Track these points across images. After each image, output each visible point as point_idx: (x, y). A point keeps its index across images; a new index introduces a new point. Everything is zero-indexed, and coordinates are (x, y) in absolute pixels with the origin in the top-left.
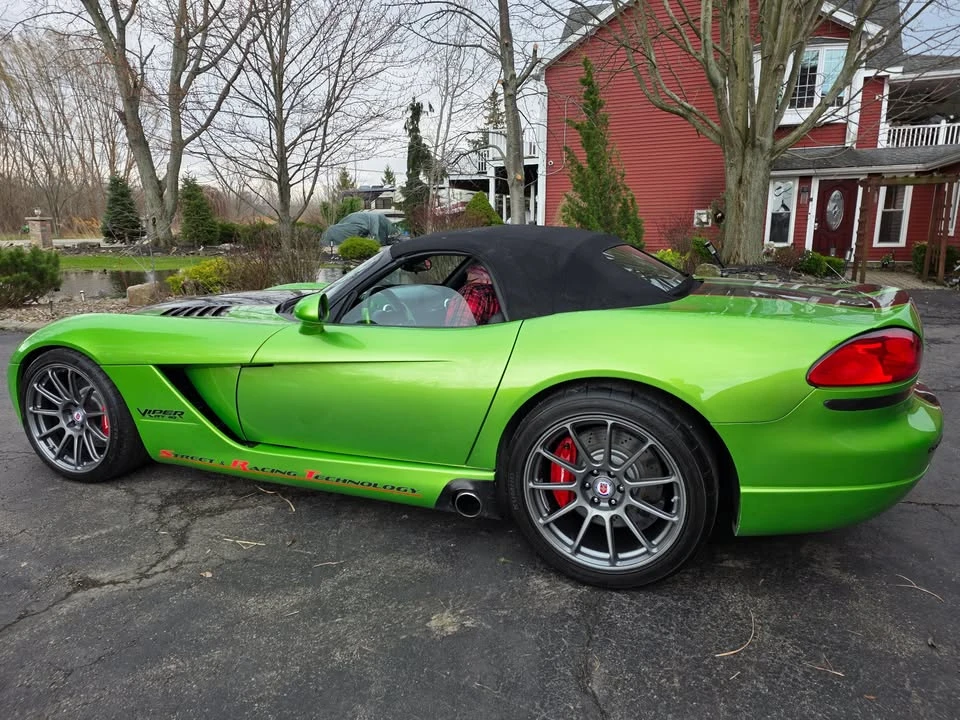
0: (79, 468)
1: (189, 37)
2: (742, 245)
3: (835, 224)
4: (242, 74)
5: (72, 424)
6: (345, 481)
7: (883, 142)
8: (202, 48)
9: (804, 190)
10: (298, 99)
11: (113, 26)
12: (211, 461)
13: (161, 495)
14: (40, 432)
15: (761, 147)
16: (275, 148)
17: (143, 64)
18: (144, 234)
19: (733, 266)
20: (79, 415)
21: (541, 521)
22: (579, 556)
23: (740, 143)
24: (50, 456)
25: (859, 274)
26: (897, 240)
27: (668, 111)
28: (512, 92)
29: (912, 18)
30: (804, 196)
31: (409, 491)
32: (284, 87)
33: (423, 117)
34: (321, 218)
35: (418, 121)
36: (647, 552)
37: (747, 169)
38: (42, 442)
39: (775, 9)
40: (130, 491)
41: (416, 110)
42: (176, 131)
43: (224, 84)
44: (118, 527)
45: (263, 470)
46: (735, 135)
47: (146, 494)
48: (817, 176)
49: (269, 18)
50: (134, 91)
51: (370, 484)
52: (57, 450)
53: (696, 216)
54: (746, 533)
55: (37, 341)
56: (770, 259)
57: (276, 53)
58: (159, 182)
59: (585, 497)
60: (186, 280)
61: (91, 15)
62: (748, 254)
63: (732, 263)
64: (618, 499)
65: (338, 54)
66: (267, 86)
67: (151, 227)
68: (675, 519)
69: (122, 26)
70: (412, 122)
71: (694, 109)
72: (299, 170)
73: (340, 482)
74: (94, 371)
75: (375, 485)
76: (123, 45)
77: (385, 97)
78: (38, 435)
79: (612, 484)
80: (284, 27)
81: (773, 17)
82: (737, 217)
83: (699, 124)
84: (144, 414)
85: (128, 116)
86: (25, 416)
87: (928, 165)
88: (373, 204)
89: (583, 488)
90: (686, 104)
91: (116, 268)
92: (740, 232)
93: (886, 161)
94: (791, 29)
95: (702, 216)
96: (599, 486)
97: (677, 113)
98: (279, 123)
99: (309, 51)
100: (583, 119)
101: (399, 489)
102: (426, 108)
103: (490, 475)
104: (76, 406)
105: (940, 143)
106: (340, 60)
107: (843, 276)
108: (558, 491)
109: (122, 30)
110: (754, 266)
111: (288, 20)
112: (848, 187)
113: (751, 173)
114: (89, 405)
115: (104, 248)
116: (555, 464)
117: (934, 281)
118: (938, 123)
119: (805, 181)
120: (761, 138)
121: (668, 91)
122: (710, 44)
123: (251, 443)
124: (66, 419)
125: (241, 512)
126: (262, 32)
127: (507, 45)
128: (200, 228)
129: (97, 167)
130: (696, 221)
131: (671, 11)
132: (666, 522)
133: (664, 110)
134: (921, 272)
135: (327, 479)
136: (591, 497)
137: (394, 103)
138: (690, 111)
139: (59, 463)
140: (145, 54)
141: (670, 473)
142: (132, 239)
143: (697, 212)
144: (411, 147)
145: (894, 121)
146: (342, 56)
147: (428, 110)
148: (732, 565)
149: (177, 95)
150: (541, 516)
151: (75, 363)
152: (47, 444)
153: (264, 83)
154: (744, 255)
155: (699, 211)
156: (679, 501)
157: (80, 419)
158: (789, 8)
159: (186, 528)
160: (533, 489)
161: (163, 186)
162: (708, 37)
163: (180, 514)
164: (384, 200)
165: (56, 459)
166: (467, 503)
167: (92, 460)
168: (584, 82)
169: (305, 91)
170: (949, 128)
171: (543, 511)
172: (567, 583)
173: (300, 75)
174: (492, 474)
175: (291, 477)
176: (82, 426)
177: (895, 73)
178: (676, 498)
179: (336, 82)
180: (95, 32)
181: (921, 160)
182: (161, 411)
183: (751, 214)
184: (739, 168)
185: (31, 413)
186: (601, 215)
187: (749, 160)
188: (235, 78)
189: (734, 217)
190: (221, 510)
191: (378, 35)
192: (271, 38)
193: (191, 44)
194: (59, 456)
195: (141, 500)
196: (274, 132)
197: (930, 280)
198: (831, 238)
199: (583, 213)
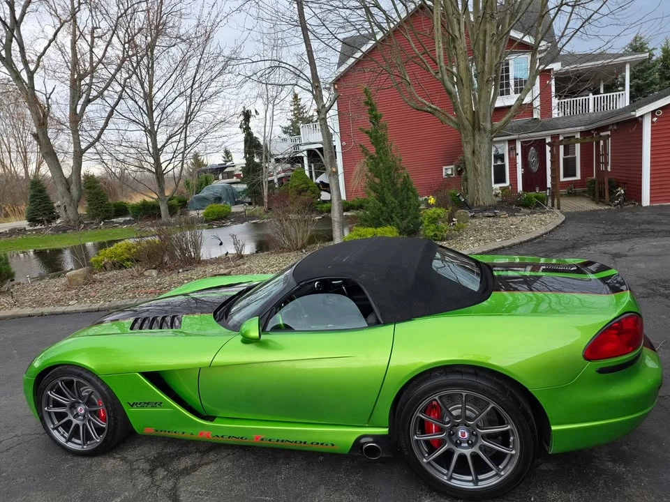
0: (85, 447)
1: (81, 78)
2: (480, 193)
3: (535, 168)
4: (122, 101)
5: (76, 416)
6: (282, 441)
7: (555, 113)
8: (90, 85)
9: (512, 149)
10: (164, 116)
11: (24, 75)
12: (183, 433)
13: (147, 460)
14: (53, 424)
15: (485, 130)
16: (151, 149)
17: (48, 99)
18: (58, 217)
19: (477, 207)
20: (81, 409)
21: (425, 460)
22: (453, 481)
23: (470, 128)
24: (62, 440)
25: (556, 201)
26: (575, 175)
27: (421, 110)
28: (323, 116)
29: (567, 42)
30: (513, 153)
31: (330, 445)
32: (154, 108)
33: (251, 119)
34: (185, 191)
35: (249, 121)
36: (497, 474)
37: (477, 144)
38: (55, 431)
39: (481, 43)
40: (124, 459)
41: (247, 115)
42: (77, 143)
43: (109, 109)
44: (126, 494)
45: (222, 437)
46: (466, 123)
47: (137, 460)
48: (519, 139)
49: (138, 63)
50: (42, 117)
51: (301, 442)
52: (66, 435)
53: (444, 171)
54: (556, 452)
55: (44, 359)
56: (498, 199)
57: (146, 85)
58: (67, 180)
59: (451, 441)
60: (106, 260)
61: (7, 69)
62: (486, 200)
63: (475, 205)
64: (473, 441)
65: (191, 83)
66: (142, 109)
67: (64, 213)
68: (513, 452)
69: (31, 75)
70: (245, 124)
71: (438, 108)
72: (170, 163)
73: (279, 442)
74: (93, 379)
75: (305, 443)
76: (33, 87)
77: (224, 109)
78: (52, 426)
79: (468, 431)
80: (150, 69)
81: (481, 49)
82: (474, 174)
83: (442, 117)
84: (132, 406)
85: (41, 136)
86: (42, 415)
87: (587, 127)
88: (220, 177)
89: (450, 435)
90: (432, 106)
91: (42, 247)
92: (478, 185)
93: (560, 126)
94: (494, 54)
95: (448, 170)
96: (460, 433)
97: (427, 111)
98: (152, 134)
99: (169, 84)
100: (370, 127)
101: (322, 444)
102: (253, 113)
103: (385, 431)
104: (79, 403)
105: (590, 111)
106: (192, 87)
107: (547, 205)
108: (433, 440)
109: (31, 78)
110: (490, 206)
111: (153, 64)
112: (540, 145)
113: (480, 146)
114: (89, 402)
115: (29, 230)
116: (428, 422)
117: (603, 202)
118: (588, 95)
119: (512, 143)
120: (483, 124)
121: (419, 98)
122: (443, 69)
123: (211, 418)
124: (72, 413)
125: (209, 467)
126: (134, 72)
127: (317, 86)
128: (100, 210)
129: (14, 169)
130: (444, 174)
131: (416, 50)
132: (506, 454)
133: (418, 110)
134: (594, 195)
135: (270, 440)
136: (455, 441)
137: (232, 112)
138: (436, 110)
139: (70, 445)
140: (49, 92)
141: (506, 422)
142: (49, 222)
143: (444, 167)
144: (246, 141)
145: (560, 96)
146: (193, 84)
147: (255, 114)
148: (546, 468)
149: (76, 119)
150: (424, 457)
151: (79, 376)
152: (59, 432)
153: (140, 107)
154: (482, 199)
155: (446, 167)
156: (514, 440)
157: (83, 412)
158: (491, 42)
159: (175, 488)
160: (417, 440)
161: (70, 182)
162: (442, 64)
163: (167, 475)
164: (228, 173)
165: (67, 442)
166: (371, 451)
167: (93, 439)
168: (367, 103)
169: (169, 109)
170: (595, 98)
171: (424, 452)
172: (446, 499)
173: (165, 99)
174: (387, 430)
175: (243, 440)
176: (84, 416)
177: (556, 66)
178: (512, 438)
179: (191, 102)
180: (11, 79)
181: (583, 124)
182: (145, 403)
183: (483, 173)
184: (472, 143)
185: (46, 411)
186: (390, 187)
187: (477, 138)
188: (117, 104)
189: (472, 176)
190: (194, 468)
191: (217, 69)
192: (141, 76)
193: (83, 82)
194: (69, 440)
195: (134, 467)
196: (149, 140)
197: (600, 201)
198: (534, 179)
199: (377, 187)
